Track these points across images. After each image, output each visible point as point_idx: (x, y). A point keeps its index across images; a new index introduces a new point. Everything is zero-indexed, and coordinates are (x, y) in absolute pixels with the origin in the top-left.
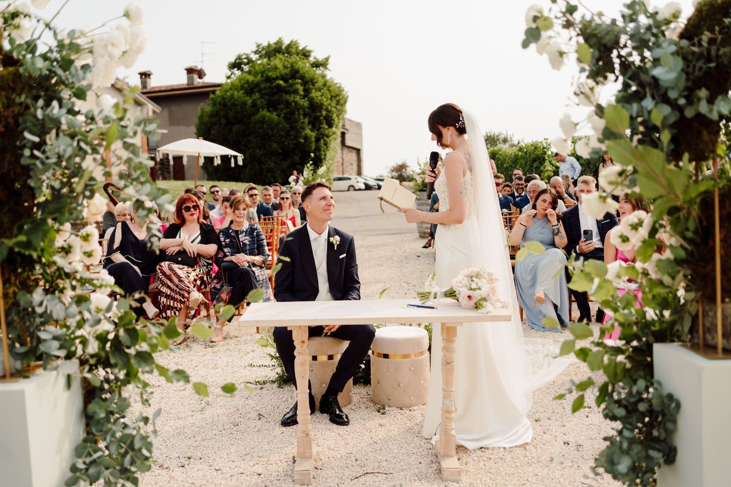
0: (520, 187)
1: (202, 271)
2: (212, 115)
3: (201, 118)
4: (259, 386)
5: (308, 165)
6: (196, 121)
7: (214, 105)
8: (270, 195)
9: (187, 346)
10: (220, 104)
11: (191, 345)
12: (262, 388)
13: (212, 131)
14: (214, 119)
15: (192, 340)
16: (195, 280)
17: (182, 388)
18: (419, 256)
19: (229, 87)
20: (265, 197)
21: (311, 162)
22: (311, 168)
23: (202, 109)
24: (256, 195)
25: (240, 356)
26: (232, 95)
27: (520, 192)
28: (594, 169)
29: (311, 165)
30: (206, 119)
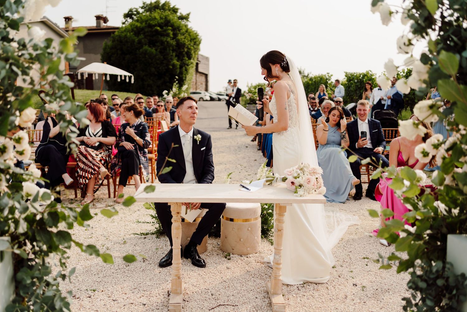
0: (314, 104)
1: (105, 154)
2: (112, 48)
3: (105, 49)
4: (143, 236)
5: (175, 84)
6: (102, 51)
7: (113, 41)
8: (151, 102)
9: (94, 205)
10: (117, 41)
11: (97, 205)
12: (145, 238)
13: (112, 58)
14: (113, 51)
15: (97, 201)
16: (101, 161)
17: (90, 237)
18: (247, 147)
19: (123, 30)
20: (148, 103)
21: (177, 82)
22: (177, 86)
23: (106, 44)
25: (130, 214)
26: (126, 35)
27: (314, 108)
28: (359, 94)
29: (177, 84)
30: (108, 50)
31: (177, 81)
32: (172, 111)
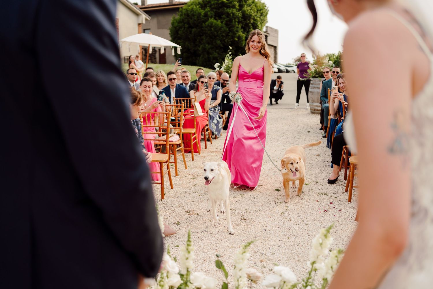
2: (179, 22)
3: (173, 24)
5: (228, 55)
6: (170, 26)
7: (181, 15)
8: (187, 76)
10: (185, 14)
13: (179, 32)
14: (180, 24)
19: (190, 4)
21: (230, 53)
22: (230, 57)
23: (174, 18)
24: (174, 79)
26: (192, 9)
29: (230, 55)
30: (176, 24)
31: (230, 51)
32: (215, 89)
